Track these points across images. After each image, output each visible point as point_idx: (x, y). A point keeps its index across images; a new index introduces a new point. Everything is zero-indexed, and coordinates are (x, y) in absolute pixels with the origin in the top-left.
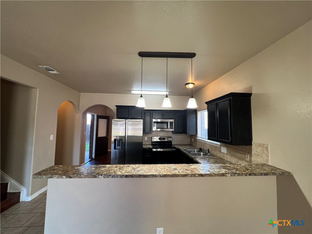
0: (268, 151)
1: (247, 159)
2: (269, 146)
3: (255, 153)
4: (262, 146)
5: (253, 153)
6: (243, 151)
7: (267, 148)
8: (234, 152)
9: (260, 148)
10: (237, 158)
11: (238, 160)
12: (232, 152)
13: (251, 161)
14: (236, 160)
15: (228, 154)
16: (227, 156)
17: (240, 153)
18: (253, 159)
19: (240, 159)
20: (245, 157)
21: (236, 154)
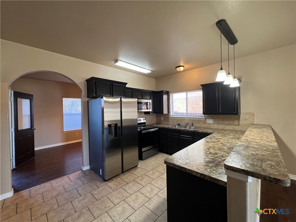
0: (254, 116)
1: (235, 124)
2: (255, 113)
3: (243, 119)
4: (249, 114)
5: (241, 119)
6: (231, 119)
7: (253, 114)
8: (222, 121)
9: (247, 115)
10: (225, 124)
11: (226, 126)
12: (219, 122)
13: (239, 125)
14: (224, 126)
15: (215, 124)
16: (213, 125)
17: (228, 121)
18: (241, 123)
19: (228, 125)
20: (234, 123)
21: (224, 122)
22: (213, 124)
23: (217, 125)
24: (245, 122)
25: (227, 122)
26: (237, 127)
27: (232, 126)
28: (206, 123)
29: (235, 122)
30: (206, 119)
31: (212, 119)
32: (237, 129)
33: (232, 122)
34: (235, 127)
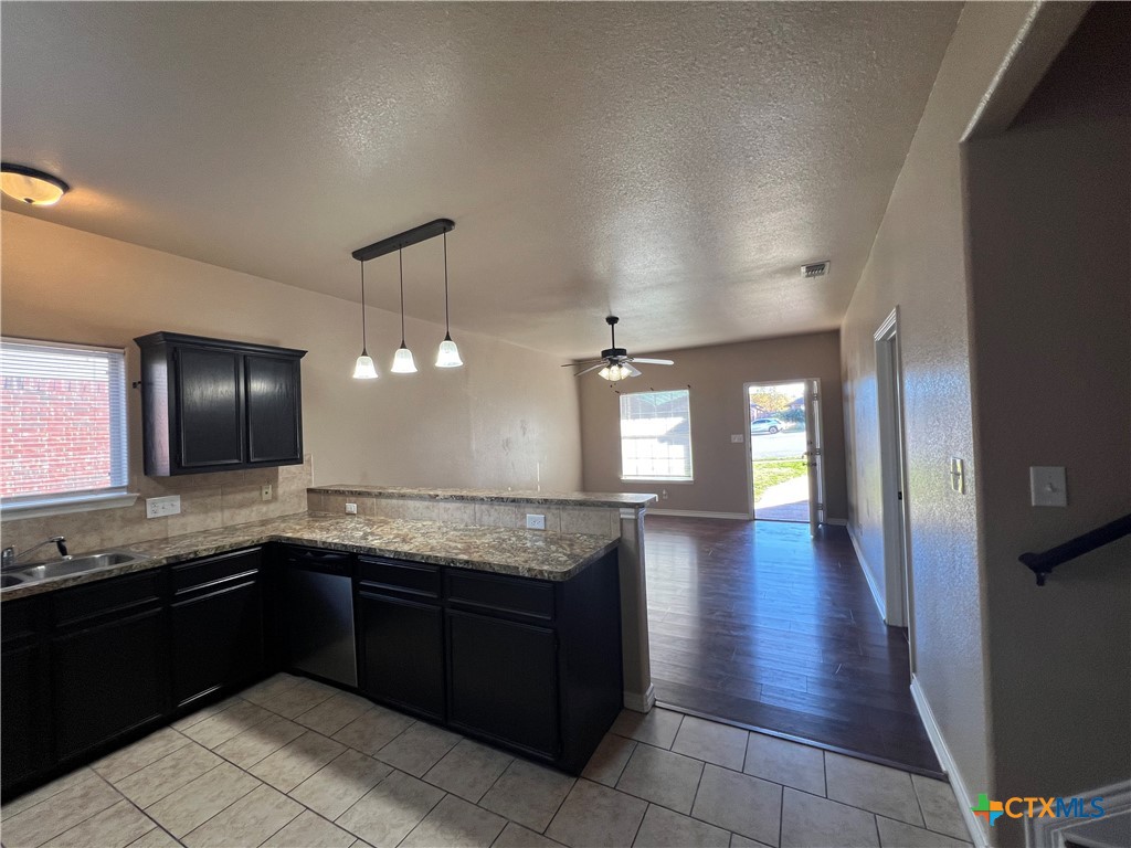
0: (311, 465)
1: (263, 499)
2: (312, 456)
3: (287, 476)
8: (220, 497)
10: (231, 507)
11: (237, 512)
12: (208, 501)
13: (275, 498)
14: (227, 514)
15: (192, 513)
16: (183, 520)
17: (243, 491)
18: (280, 491)
19: (242, 506)
20: (261, 494)
21: (230, 498)
22: (183, 513)
23: (202, 516)
24: (293, 487)
25: (239, 497)
26: (272, 506)
27: (254, 509)
28: (143, 518)
29: (264, 492)
30: (141, 500)
31: (176, 493)
32: (272, 515)
33: (255, 494)
34: (264, 509)
